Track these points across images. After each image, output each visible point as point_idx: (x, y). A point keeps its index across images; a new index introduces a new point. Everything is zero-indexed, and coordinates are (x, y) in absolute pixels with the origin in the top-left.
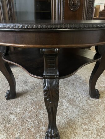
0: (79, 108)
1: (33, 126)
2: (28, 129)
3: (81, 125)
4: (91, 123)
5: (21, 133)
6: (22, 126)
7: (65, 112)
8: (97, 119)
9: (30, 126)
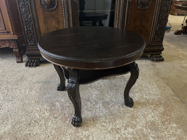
0: (109, 110)
1: (69, 113)
2: (64, 114)
3: (102, 122)
4: (111, 123)
5: (59, 115)
6: (61, 111)
7: (95, 111)
8: (117, 122)
9: (66, 113)
